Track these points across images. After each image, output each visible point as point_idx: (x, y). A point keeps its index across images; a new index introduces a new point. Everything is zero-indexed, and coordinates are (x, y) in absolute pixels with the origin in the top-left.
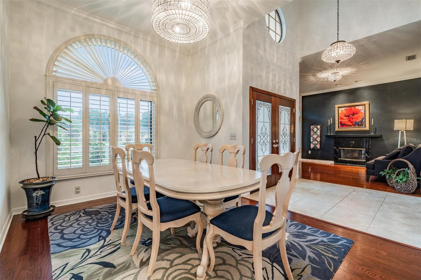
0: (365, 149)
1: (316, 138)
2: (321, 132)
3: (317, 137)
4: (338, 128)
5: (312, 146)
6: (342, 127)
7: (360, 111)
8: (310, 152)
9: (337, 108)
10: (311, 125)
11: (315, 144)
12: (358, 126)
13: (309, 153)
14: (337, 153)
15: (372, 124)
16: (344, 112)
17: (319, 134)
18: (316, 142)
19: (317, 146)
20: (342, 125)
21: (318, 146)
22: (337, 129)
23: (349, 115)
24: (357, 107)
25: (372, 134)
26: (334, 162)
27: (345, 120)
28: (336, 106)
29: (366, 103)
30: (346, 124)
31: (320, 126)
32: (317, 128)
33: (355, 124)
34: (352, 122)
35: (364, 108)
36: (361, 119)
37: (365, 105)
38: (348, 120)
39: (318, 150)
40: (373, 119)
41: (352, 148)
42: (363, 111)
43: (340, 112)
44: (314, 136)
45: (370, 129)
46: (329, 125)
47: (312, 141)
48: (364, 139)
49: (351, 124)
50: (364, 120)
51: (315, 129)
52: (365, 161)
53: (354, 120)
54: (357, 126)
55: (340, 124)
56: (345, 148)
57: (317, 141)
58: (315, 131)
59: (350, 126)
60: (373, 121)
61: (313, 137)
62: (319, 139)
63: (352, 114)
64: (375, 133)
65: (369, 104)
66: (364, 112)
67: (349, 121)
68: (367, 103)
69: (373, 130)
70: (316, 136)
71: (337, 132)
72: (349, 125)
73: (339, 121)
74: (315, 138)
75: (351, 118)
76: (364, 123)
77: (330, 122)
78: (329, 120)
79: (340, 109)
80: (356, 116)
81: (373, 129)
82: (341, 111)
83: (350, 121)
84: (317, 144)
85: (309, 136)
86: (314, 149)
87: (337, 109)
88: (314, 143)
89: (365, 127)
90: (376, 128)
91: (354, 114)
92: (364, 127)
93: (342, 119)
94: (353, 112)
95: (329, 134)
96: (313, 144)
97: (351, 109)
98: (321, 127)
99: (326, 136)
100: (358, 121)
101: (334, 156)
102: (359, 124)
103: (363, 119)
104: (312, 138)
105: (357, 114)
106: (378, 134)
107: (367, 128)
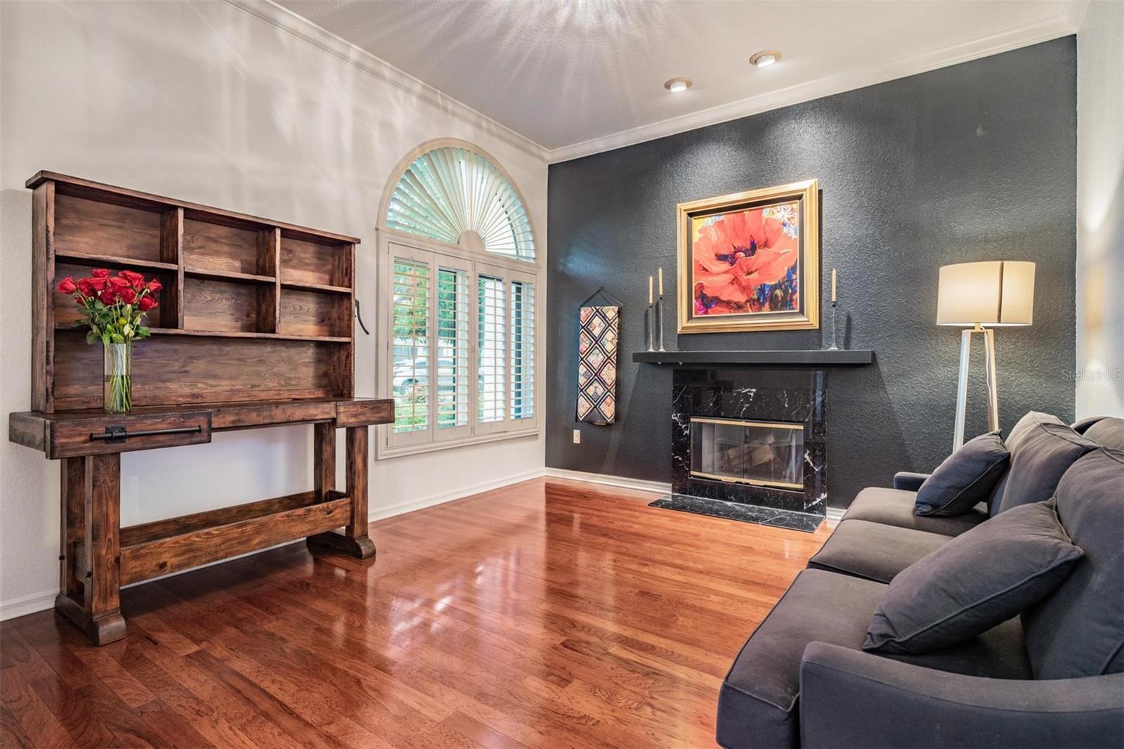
0: (802, 427)
1: (600, 370)
2: (620, 336)
3: (604, 364)
4: (690, 318)
5: (584, 407)
6: (706, 312)
7: (778, 232)
8: (577, 437)
9: (684, 215)
10: (582, 306)
11: (596, 402)
12: (772, 309)
13: (575, 442)
14: (686, 445)
15: (834, 299)
16: (714, 236)
17: (610, 347)
18: (600, 390)
19: (603, 407)
20: (707, 302)
21: (608, 410)
22: (683, 323)
23: (735, 252)
24: (767, 212)
25: (834, 348)
26: (674, 490)
27: (718, 280)
28: (678, 205)
29: (806, 185)
30: (724, 298)
31: (616, 309)
32: (604, 317)
33: (759, 299)
34: (745, 289)
35: (797, 215)
36: (786, 269)
37: (800, 197)
38: (728, 277)
39: (608, 425)
40: (834, 272)
41: (747, 418)
42: (792, 232)
43: (696, 237)
44: (591, 359)
45: (824, 325)
46: (651, 302)
47: (582, 380)
48: (815, 376)
49: (741, 298)
50: (796, 277)
51: (597, 326)
52: (801, 486)
53: (755, 275)
54: (767, 305)
55: (696, 298)
56: (718, 422)
57: (603, 383)
58: (597, 332)
59: (739, 307)
60: (838, 282)
61: (589, 366)
62: (609, 374)
63: (748, 246)
64: (847, 344)
65: (820, 192)
66: (797, 237)
67: (735, 281)
68: (811, 187)
69: (838, 330)
70: (601, 357)
71: (684, 337)
72: (735, 303)
73: (694, 285)
74: (596, 366)
75: (741, 269)
76: (798, 294)
77: (654, 285)
78: (651, 278)
79: (698, 223)
80: (762, 255)
81: (836, 322)
82: (700, 231)
83: (740, 285)
84: (603, 399)
85: (576, 358)
86: (589, 421)
87: (682, 220)
88: (591, 391)
89: (802, 312)
90: (849, 319)
91: (753, 249)
92: (798, 311)
93: (703, 275)
94: (751, 236)
95: (651, 350)
96: (588, 397)
97: (744, 221)
98: (619, 312)
99: (638, 357)
100: (773, 283)
101: (670, 460)
102: (776, 296)
103: (793, 269)
104: (582, 369)
105: (766, 245)
106: (859, 348)
107: (811, 319)
